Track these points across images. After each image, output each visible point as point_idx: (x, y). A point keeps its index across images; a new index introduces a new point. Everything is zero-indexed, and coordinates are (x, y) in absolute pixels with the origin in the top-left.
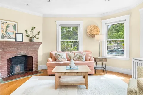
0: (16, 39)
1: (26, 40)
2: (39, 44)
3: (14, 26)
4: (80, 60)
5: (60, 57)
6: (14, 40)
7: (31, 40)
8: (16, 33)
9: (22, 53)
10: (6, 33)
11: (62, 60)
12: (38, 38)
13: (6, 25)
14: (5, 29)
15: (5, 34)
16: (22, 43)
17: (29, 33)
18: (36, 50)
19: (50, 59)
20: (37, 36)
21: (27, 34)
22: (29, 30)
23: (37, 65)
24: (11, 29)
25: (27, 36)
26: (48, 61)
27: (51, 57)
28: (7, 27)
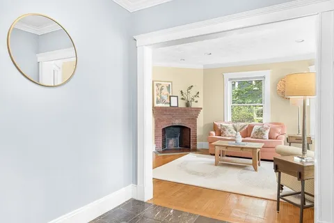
0: (170, 104)
1: (182, 104)
2: (198, 110)
3: (168, 87)
4: (259, 136)
5: (227, 130)
6: (168, 105)
7: (188, 105)
8: (170, 97)
9: (177, 122)
10: (160, 96)
11: (230, 134)
12: (197, 102)
13: (160, 87)
14: (159, 91)
15: (159, 98)
16: (176, 109)
17: (185, 95)
18: (194, 120)
19: (213, 133)
20: (196, 99)
21: (182, 97)
22: (185, 91)
23: (196, 141)
24: (165, 91)
25: (182, 99)
26: (210, 134)
27: (215, 131)
28: (162, 89)
